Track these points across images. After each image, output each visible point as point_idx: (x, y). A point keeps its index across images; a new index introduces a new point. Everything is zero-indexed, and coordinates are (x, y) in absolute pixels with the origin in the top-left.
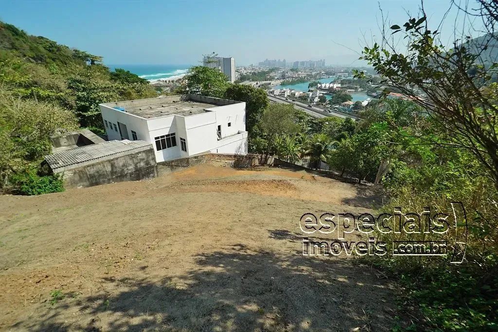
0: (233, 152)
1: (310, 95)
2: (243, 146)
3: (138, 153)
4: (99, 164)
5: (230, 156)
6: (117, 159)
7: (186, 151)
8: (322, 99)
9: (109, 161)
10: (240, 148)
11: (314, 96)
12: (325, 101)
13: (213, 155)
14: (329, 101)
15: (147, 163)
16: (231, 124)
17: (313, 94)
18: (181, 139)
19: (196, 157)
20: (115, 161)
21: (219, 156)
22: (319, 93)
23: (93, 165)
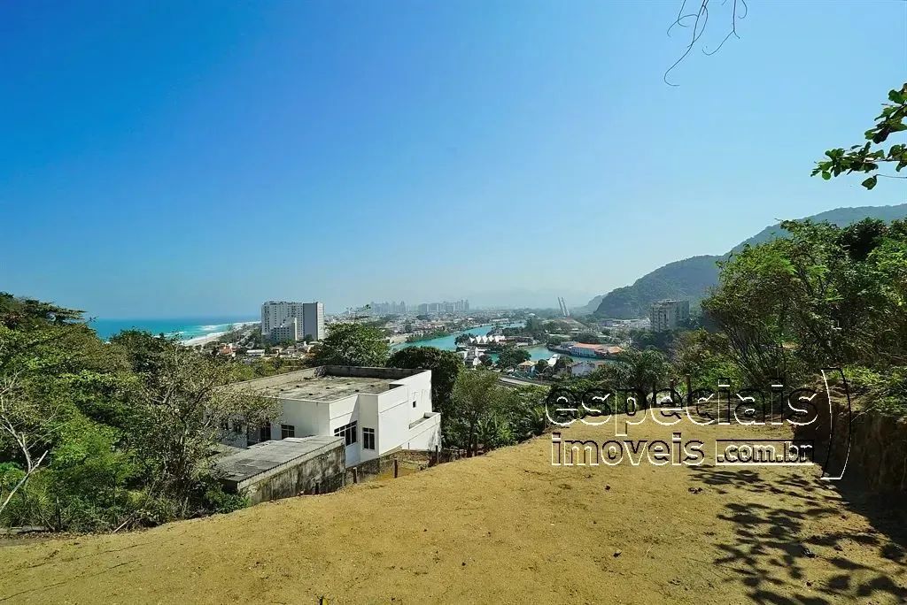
0: (425, 448)
1: (465, 356)
2: (437, 435)
3: (327, 453)
4: (286, 471)
5: (423, 453)
6: (305, 463)
7: (372, 447)
8: (485, 361)
9: (297, 467)
10: (433, 438)
11: (471, 357)
12: (490, 363)
13: (406, 452)
14: (497, 362)
15: (336, 469)
16: (417, 404)
17: (468, 354)
18: (365, 430)
19: (387, 457)
20: (303, 467)
21: (413, 453)
22: (478, 352)
23: (280, 474)
